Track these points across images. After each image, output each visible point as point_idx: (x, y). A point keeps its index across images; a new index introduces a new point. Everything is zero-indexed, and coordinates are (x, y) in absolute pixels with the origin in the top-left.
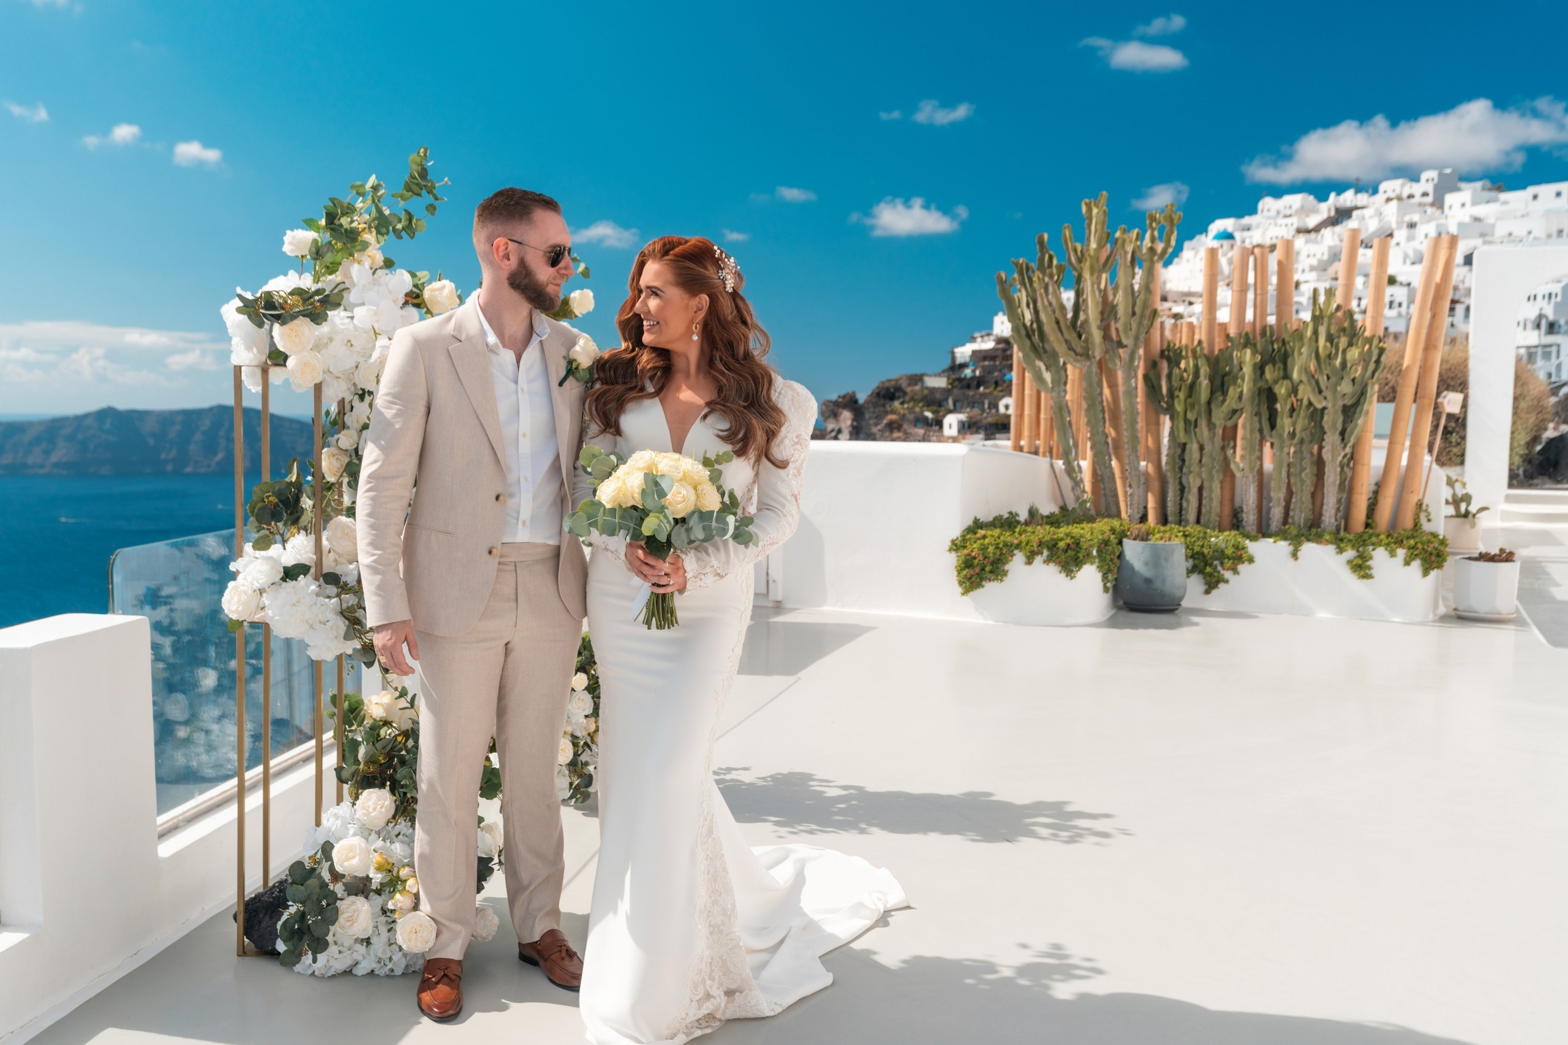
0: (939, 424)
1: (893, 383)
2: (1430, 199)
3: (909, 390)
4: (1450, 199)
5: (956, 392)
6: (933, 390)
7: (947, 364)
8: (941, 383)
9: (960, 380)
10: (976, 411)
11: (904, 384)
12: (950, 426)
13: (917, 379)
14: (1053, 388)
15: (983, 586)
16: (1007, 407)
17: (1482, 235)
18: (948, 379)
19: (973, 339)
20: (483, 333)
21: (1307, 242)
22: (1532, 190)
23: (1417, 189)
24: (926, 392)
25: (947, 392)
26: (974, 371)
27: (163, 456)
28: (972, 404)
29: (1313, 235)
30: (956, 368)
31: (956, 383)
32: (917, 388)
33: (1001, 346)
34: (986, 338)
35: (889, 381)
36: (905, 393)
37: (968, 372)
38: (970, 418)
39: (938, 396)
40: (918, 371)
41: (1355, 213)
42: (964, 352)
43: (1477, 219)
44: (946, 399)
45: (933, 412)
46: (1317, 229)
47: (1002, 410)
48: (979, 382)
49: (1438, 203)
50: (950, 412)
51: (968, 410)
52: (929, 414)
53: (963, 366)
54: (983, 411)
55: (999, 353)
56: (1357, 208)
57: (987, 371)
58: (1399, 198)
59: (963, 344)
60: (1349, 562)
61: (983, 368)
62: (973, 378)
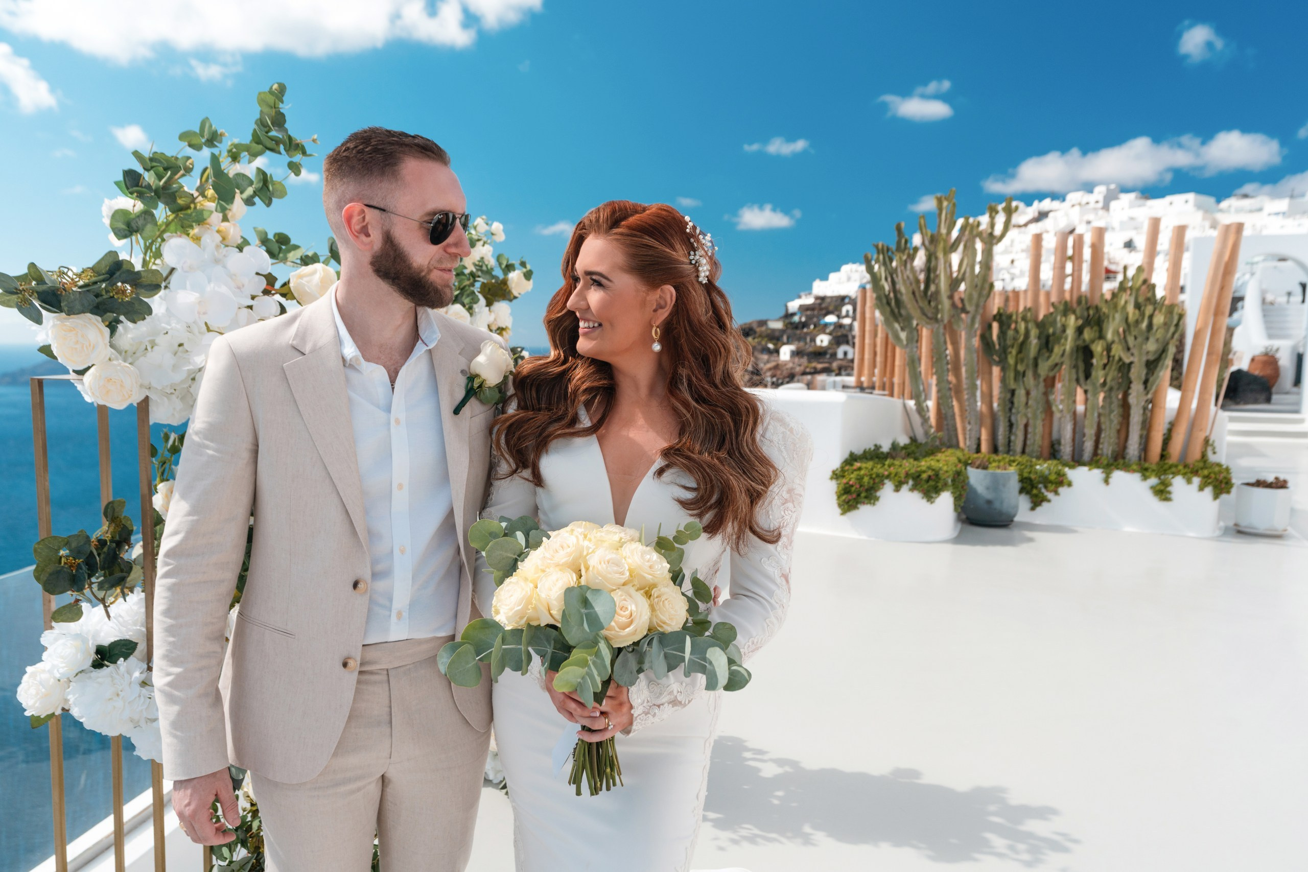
0: (777, 351)
1: (747, 326)
2: (1101, 205)
3: (758, 330)
4: (1113, 205)
5: (789, 331)
6: (774, 330)
7: (782, 313)
8: (778, 325)
9: (791, 323)
10: (802, 344)
11: (755, 326)
12: (785, 354)
13: (763, 323)
14: (907, 344)
15: (858, 508)
16: (822, 341)
17: (1136, 228)
18: (784, 322)
19: (799, 297)
20: (339, 342)
21: (1020, 233)
22: (1169, 199)
23: (1091, 198)
24: (769, 332)
25: (783, 332)
26: (800, 318)
28: (799, 339)
29: (1023, 229)
30: (788, 316)
31: (789, 326)
32: (763, 329)
33: (818, 301)
34: (808, 296)
35: (745, 324)
36: (755, 332)
37: (796, 319)
38: (798, 348)
39: (777, 334)
40: (763, 317)
41: (1051, 215)
42: (794, 306)
43: (1132, 219)
44: (782, 336)
45: (774, 344)
46: (1026, 225)
47: (818, 342)
48: (804, 325)
49: (1106, 207)
50: (784, 344)
51: (796, 343)
52: (771, 346)
53: (793, 314)
54: (806, 343)
55: (817, 306)
56: (1051, 211)
57: (809, 318)
58: (1080, 204)
59: (793, 300)
60: (1152, 488)
61: (807, 317)
62: (800, 322)
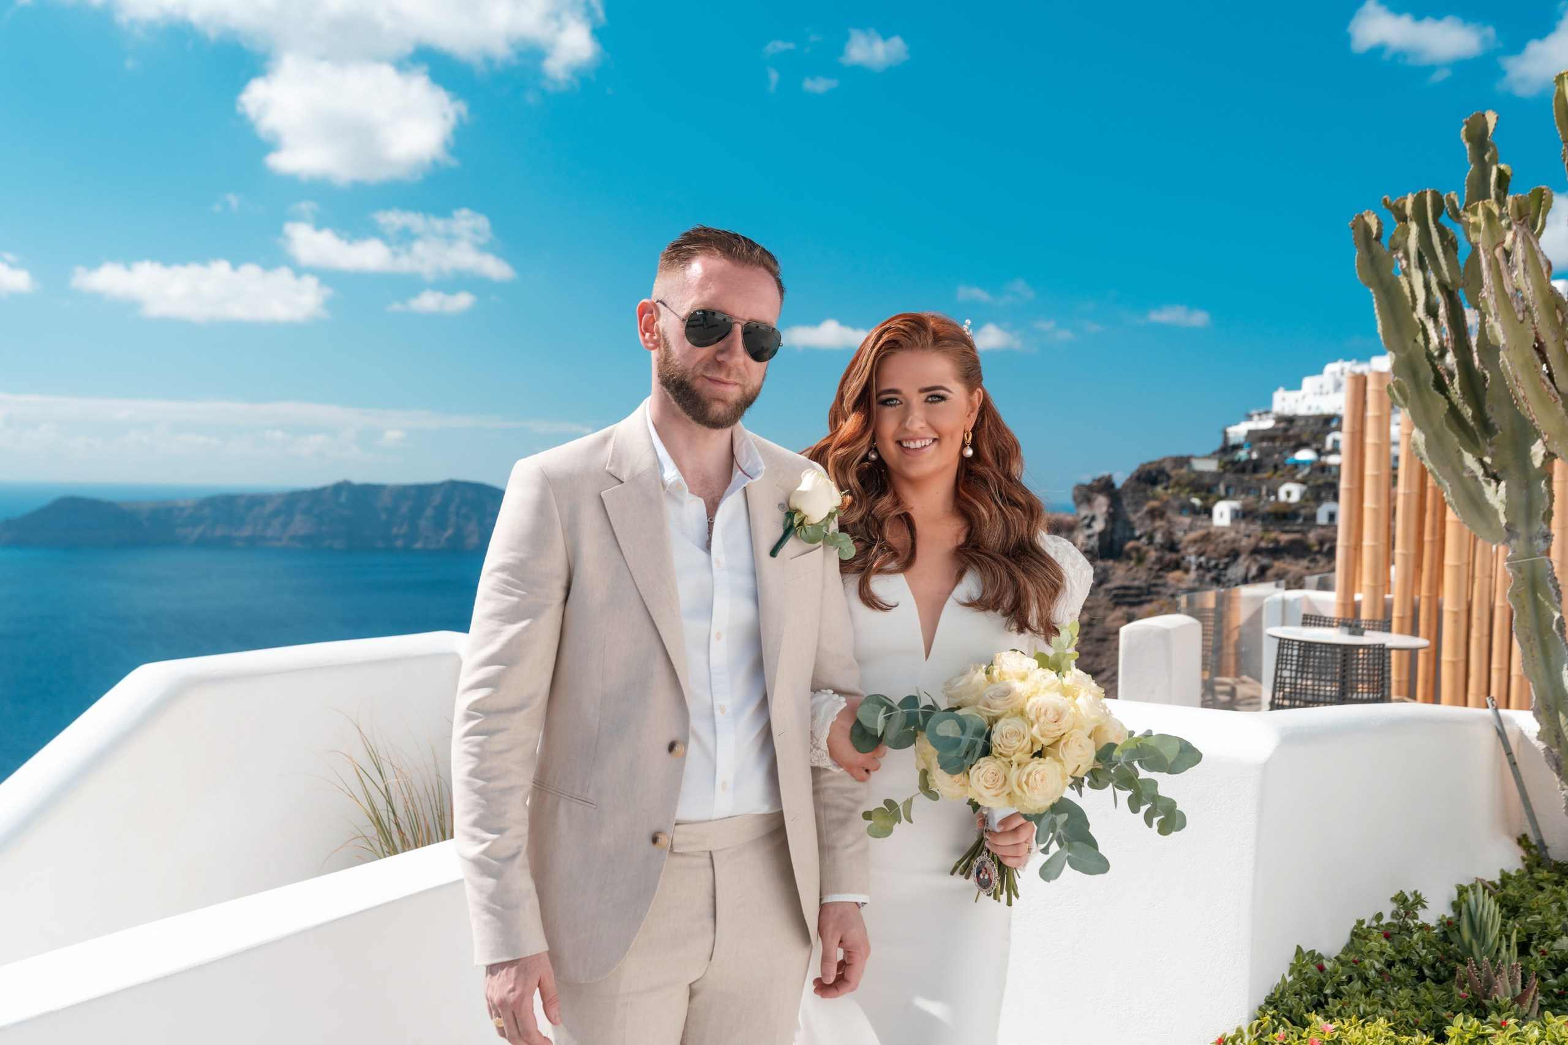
0: (1208, 512)
1: (1155, 466)
3: (1173, 473)
5: (1229, 476)
6: (1201, 474)
7: (1218, 444)
8: (1211, 466)
9: (1234, 463)
10: (1251, 498)
11: (1168, 467)
12: (1221, 515)
13: (1183, 461)
16: (1289, 494)
18: (1220, 461)
19: (1249, 417)
20: (659, 467)
24: (1193, 476)
25: (1218, 476)
26: (1249, 453)
27: (395, 531)
28: (1247, 491)
30: (1228, 449)
31: (1229, 467)
32: (1184, 471)
33: (1282, 425)
34: (1264, 416)
35: (1151, 463)
36: (1169, 477)
37: (1242, 454)
38: (1244, 506)
39: (1207, 480)
40: (1184, 452)
42: (1239, 431)
44: (1217, 485)
45: (1202, 499)
47: (1282, 497)
48: (1256, 467)
50: (1221, 498)
51: (1243, 496)
52: (1196, 501)
53: (1237, 447)
54: (1259, 497)
55: (1279, 433)
57: (1265, 454)
59: (1237, 423)
61: (1261, 451)
62: (1249, 461)
